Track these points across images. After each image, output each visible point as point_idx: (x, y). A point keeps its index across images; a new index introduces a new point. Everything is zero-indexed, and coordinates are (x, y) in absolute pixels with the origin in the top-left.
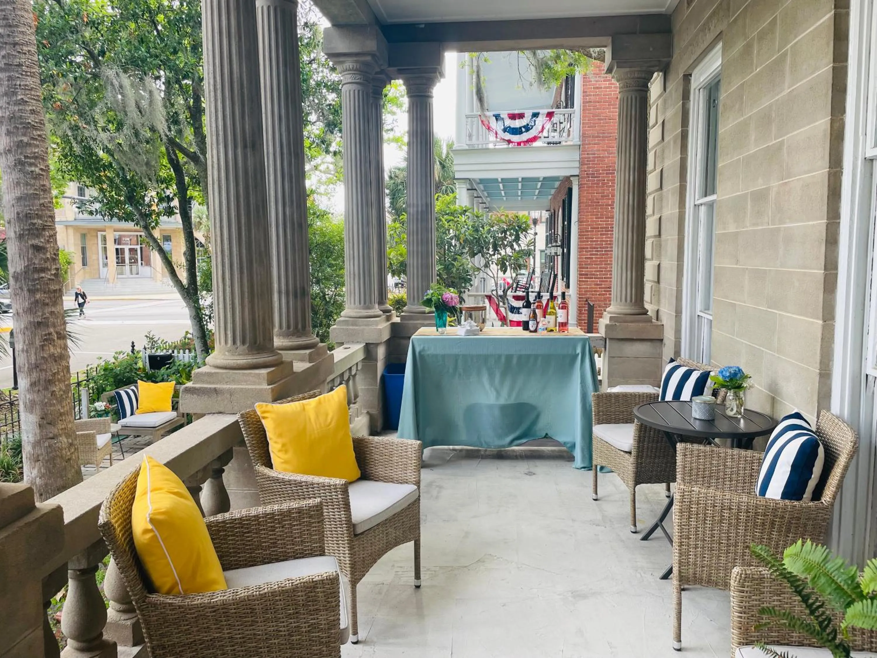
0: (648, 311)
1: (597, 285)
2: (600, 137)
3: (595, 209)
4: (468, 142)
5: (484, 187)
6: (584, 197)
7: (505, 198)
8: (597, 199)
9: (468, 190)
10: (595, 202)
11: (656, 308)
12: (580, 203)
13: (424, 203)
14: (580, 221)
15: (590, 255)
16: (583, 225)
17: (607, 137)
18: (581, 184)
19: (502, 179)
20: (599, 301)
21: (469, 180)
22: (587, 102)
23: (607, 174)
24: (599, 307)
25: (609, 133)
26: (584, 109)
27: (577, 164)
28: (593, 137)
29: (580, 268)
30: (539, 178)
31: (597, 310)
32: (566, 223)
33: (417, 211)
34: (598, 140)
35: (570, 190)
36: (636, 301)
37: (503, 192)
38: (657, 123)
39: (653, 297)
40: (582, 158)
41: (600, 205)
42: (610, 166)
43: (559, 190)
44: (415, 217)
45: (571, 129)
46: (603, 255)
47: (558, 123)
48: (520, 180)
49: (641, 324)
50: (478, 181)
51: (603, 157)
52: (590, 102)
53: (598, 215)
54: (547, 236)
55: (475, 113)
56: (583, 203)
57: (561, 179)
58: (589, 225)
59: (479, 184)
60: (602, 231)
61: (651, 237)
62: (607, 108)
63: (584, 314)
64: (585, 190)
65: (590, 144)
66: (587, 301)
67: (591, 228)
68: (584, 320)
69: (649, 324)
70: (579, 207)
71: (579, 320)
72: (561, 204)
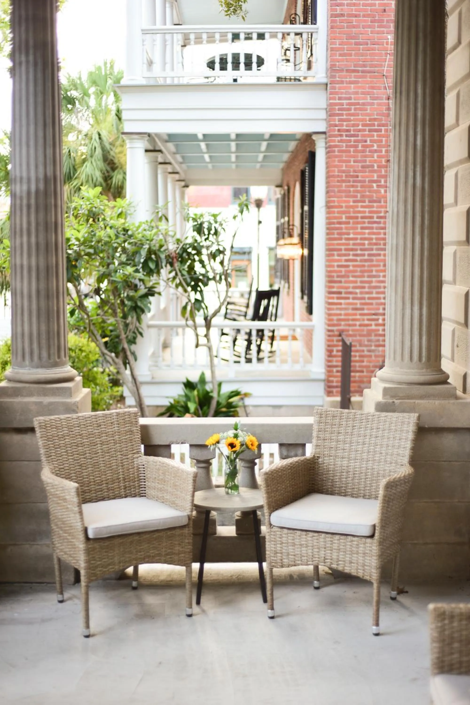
0: (448, 377)
1: (356, 309)
2: (358, 71)
3: (353, 186)
4: (148, 75)
5: (177, 146)
6: (335, 166)
7: (210, 166)
8: (355, 171)
9: (146, 151)
10: (352, 176)
11: (462, 370)
12: (328, 177)
13: (41, 176)
14: (328, 206)
15: (347, 261)
16: (334, 212)
17: (369, 72)
18: (330, 147)
19: (204, 135)
20: (360, 335)
21: (149, 135)
22: (337, 16)
23: (370, 131)
24: (361, 345)
25: (372, 66)
26: (332, 27)
27: (323, 115)
28: (347, 71)
29: (330, 282)
30: (262, 135)
31: (357, 351)
32: (306, 208)
33: (29, 193)
34: (355, 77)
35: (312, 156)
36: (429, 358)
37: (207, 157)
38: (459, 42)
39: (456, 348)
40: (331, 104)
41: (360, 181)
42: (375, 120)
43: (295, 155)
44: (25, 202)
45: (313, 59)
46: (366, 261)
47: (292, 49)
48: (233, 137)
49: (437, 402)
50: (166, 138)
51: (364, 104)
52: (342, 15)
53: (356, 197)
54: (278, 228)
55: (159, 26)
56: (333, 176)
57: (298, 137)
58: (344, 212)
59: (167, 141)
60: (364, 223)
61: (452, 243)
62: (369, 27)
63: (335, 356)
64: (336, 156)
65: (342, 82)
66: (340, 335)
67: (347, 218)
68: (336, 366)
69: (452, 401)
70: (327, 183)
71: (329, 366)
72: (298, 176)
